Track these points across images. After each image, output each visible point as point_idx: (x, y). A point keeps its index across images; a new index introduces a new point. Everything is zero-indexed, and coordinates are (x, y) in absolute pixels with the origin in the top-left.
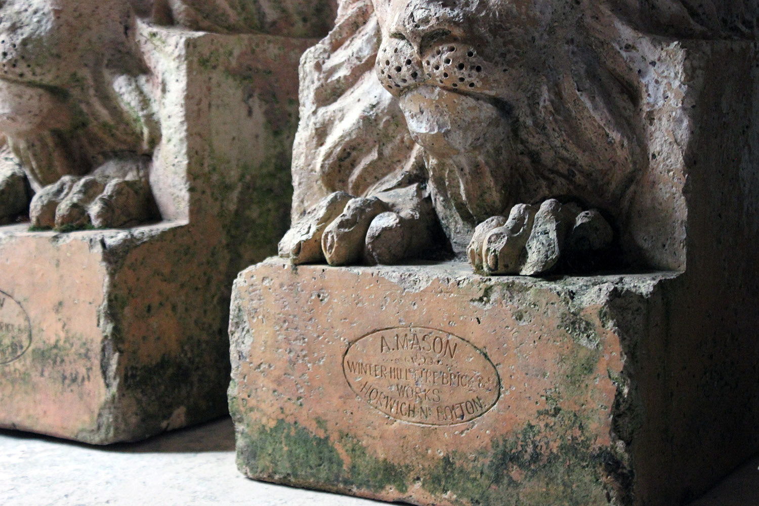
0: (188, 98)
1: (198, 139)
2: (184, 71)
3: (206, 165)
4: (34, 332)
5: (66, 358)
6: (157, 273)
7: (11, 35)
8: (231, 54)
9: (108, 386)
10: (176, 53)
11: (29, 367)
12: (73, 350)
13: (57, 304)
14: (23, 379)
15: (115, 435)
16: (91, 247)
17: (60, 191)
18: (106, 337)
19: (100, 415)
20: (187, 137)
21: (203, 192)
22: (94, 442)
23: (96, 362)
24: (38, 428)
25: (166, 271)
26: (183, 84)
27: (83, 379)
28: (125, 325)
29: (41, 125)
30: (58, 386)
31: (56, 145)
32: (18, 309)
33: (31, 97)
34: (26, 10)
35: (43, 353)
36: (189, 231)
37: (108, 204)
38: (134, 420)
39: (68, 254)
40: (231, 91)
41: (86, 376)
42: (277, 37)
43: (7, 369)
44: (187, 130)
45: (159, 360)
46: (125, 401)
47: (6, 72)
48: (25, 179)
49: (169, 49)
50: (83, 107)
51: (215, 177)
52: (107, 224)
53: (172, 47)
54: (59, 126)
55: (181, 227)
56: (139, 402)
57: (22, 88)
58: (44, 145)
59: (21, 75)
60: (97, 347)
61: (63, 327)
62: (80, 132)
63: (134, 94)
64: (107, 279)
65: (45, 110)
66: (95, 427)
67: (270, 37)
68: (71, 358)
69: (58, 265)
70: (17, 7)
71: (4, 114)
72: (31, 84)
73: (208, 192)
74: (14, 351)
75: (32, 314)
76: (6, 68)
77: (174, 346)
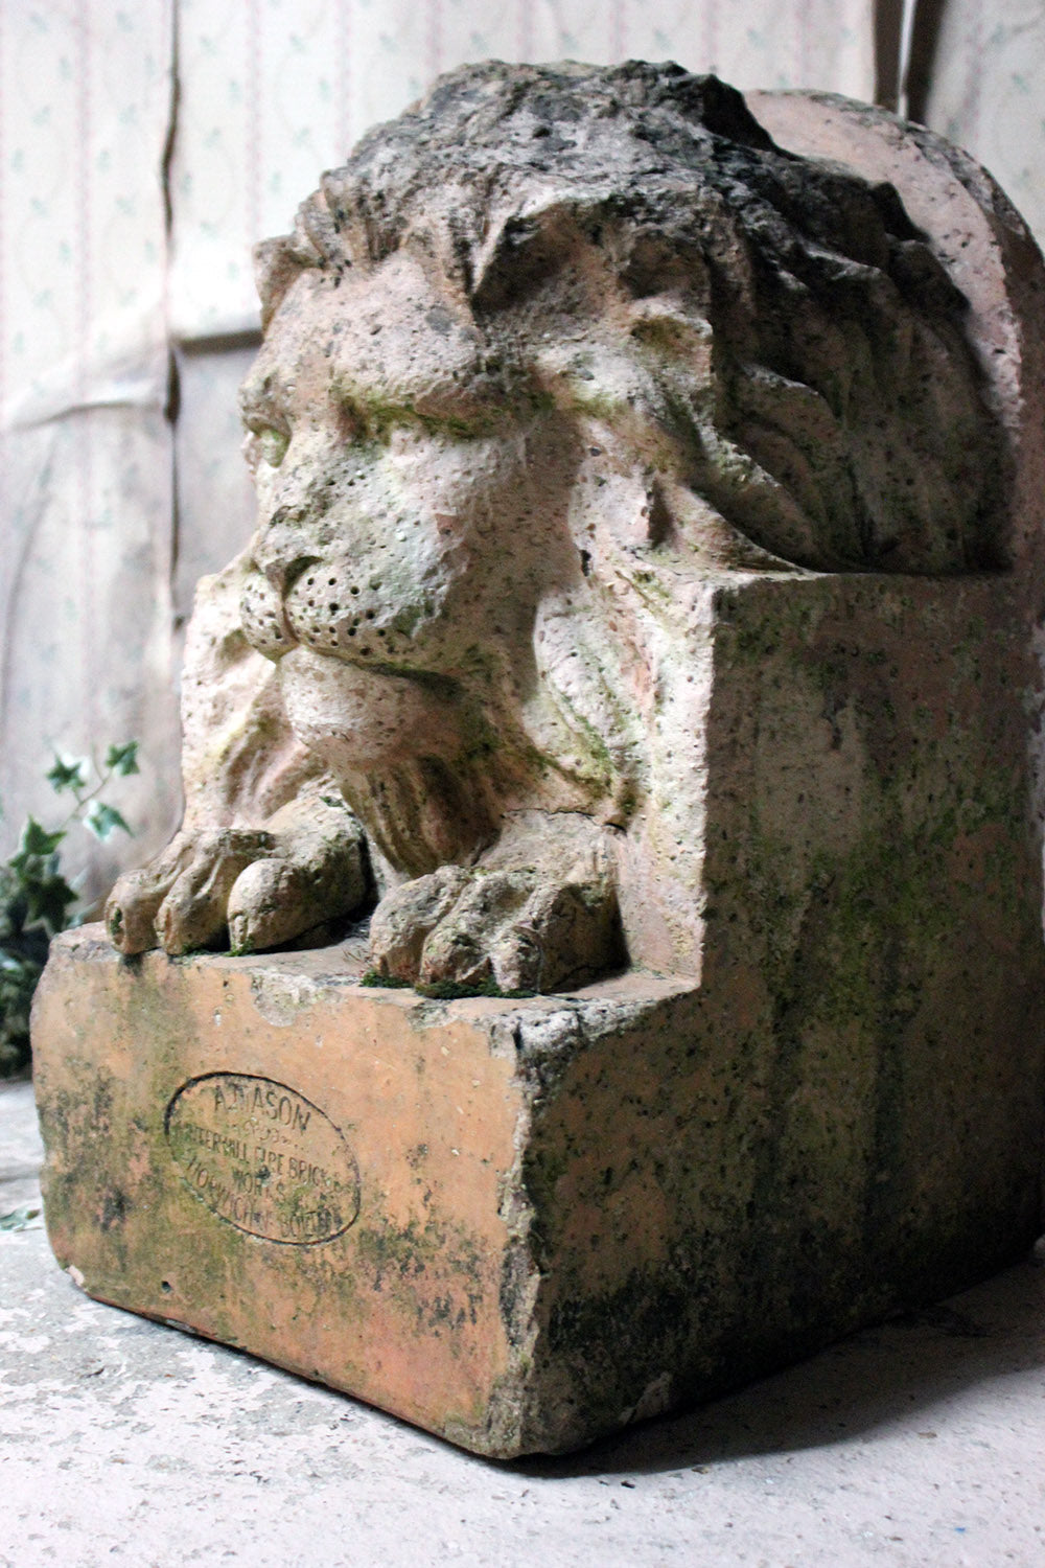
0: (713, 717)
1: (729, 806)
2: (709, 660)
3: (740, 860)
4: (364, 1196)
5: (427, 1264)
6: (628, 1099)
7: (350, 568)
8: (805, 616)
9: (513, 1341)
10: (692, 622)
11: (352, 1263)
12: (444, 1251)
13: (415, 1147)
14: (340, 1286)
15: (523, 1445)
16: (493, 1044)
17: (433, 899)
18: (515, 1240)
19: (493, 1398)
20: (706, 802)
21: (733, 918)
22: (476, 1451)
23: (492, 1288)
24: (364, 1393)
25: (647, 1093)
26: (702, 688)
27: (462, 1314)
28: (556, 1211)
29: (400, 750)
30: (409, 1318)
31: (430, 790)
32: (334, 1141)
33: (384, 695)
34: (382, 515)
35: (381, 1242)
36: (700, 1004)
37: (529, 941)
38: (564, 1414)
39: (444, 1051)
40: (801, 701)
41: (468, 1311)
42: (900, 578)
43: (308, 1259)
44: (708, 785)
45: (623, 1283)
46: (549, 1377)
47: (334, 643)
48: (363, 845)
49: (676, 611)
50: (488, 714)
51: (758, 884)
52: (528, 986)
53: (684, 608)
54: (436, 751)
55: (686, 996)
56: (577, 1374)
57: (364, 674)
58: (405, 791)
59: (366, 652)
60: (495, 1254)
61: (426, 1199)
62: (479, 763)
63: (595, 699)
64: (524, 1119)
65: (410, 720)
66: (482, 1421)
67: (885, 578)
68: (439, 1265)
69: (420, 1069)
70: (364, 507)
71: (326, 726)
72: (384, 670)
73: (744, 917)
74: (324, 1225)
75: (363, 1159)
76: (335, 637)
77: (655, 1250)
